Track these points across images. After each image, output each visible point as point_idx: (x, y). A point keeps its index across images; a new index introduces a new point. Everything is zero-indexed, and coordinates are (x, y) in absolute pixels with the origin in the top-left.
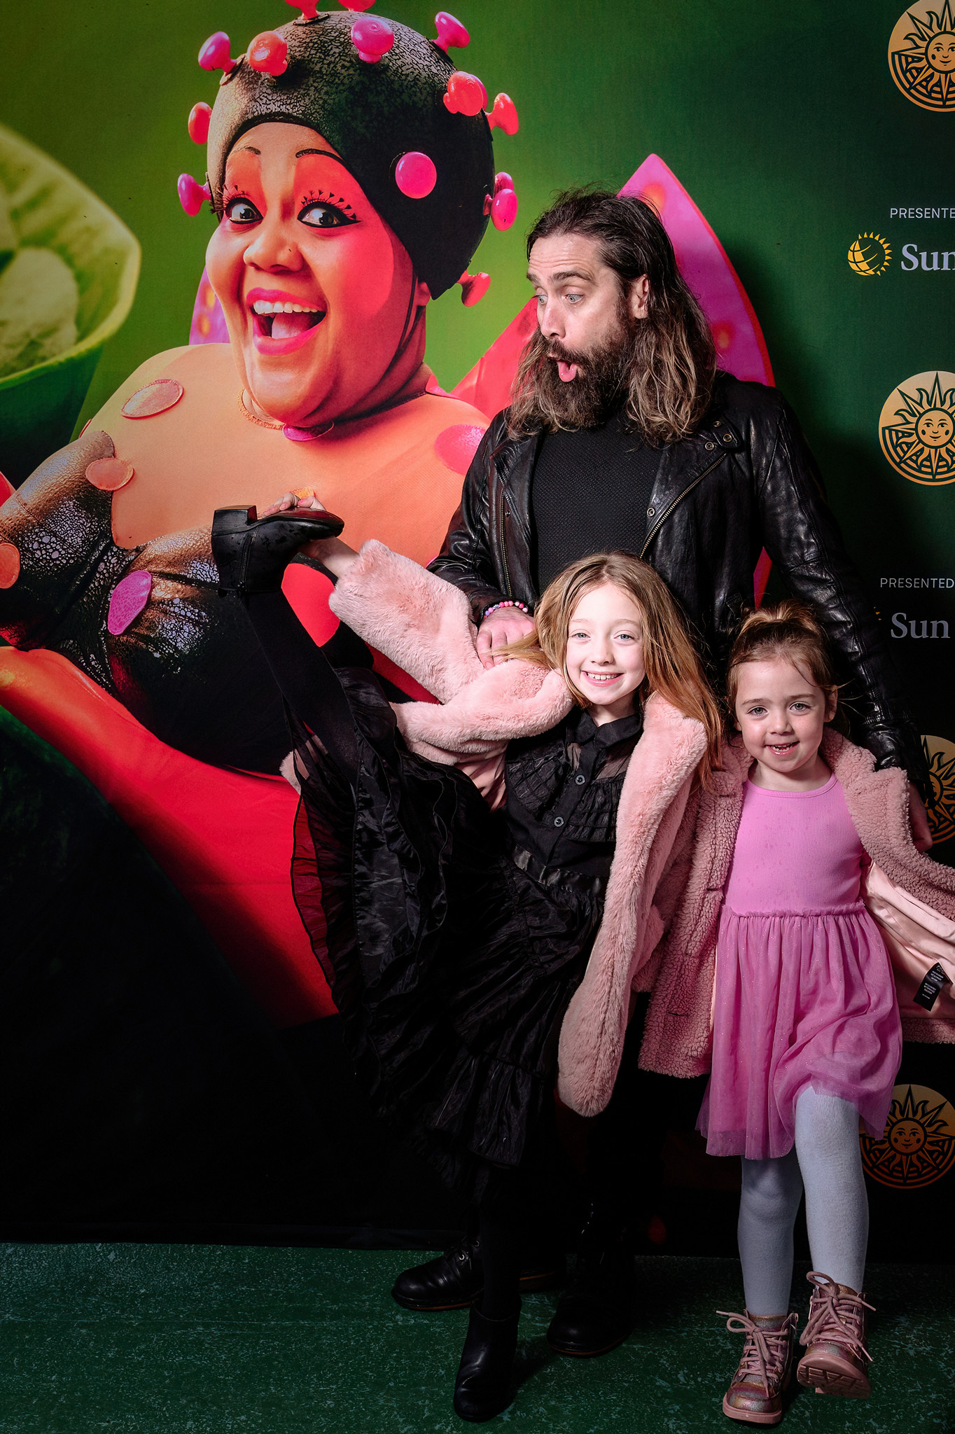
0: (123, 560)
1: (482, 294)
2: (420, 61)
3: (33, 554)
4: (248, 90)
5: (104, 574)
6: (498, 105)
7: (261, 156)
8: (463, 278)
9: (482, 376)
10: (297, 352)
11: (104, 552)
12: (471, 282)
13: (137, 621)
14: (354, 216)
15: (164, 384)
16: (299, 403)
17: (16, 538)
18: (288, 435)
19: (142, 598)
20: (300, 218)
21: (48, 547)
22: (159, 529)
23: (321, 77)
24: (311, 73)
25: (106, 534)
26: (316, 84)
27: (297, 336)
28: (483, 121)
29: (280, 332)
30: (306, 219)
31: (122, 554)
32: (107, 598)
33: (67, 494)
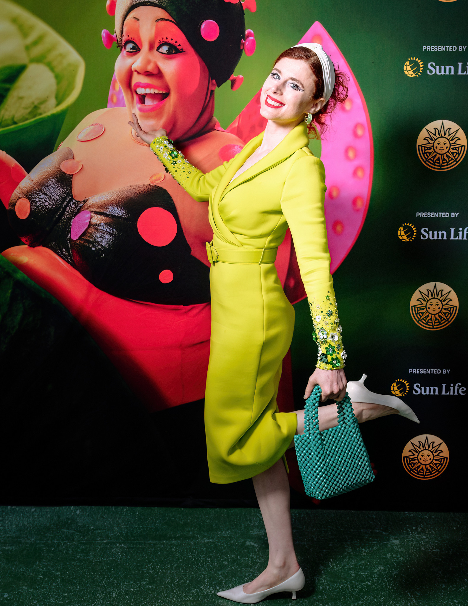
0: (78, 206)
1: (240, 85)
3: (36, 203)
5: (69, 212)
7: (140, 22)
8: (231, 78)
9: (240, 122)
10: (155, 112)
11: (69, 202)
12: (235, 80)
13: (84, 234)
14: (182, 49)
15: (96, 126)
17: (28, 196)
19: (87, 223)
20: (158, 50)
21: (43, 200)
22: (94, 192)
25: (69, 194)
27: (157, 104)
28: (240, 6)
29: (148, 102)
30: (160, 50)
31: (77, 203)
32: (70, 223)
33: (52, 176)
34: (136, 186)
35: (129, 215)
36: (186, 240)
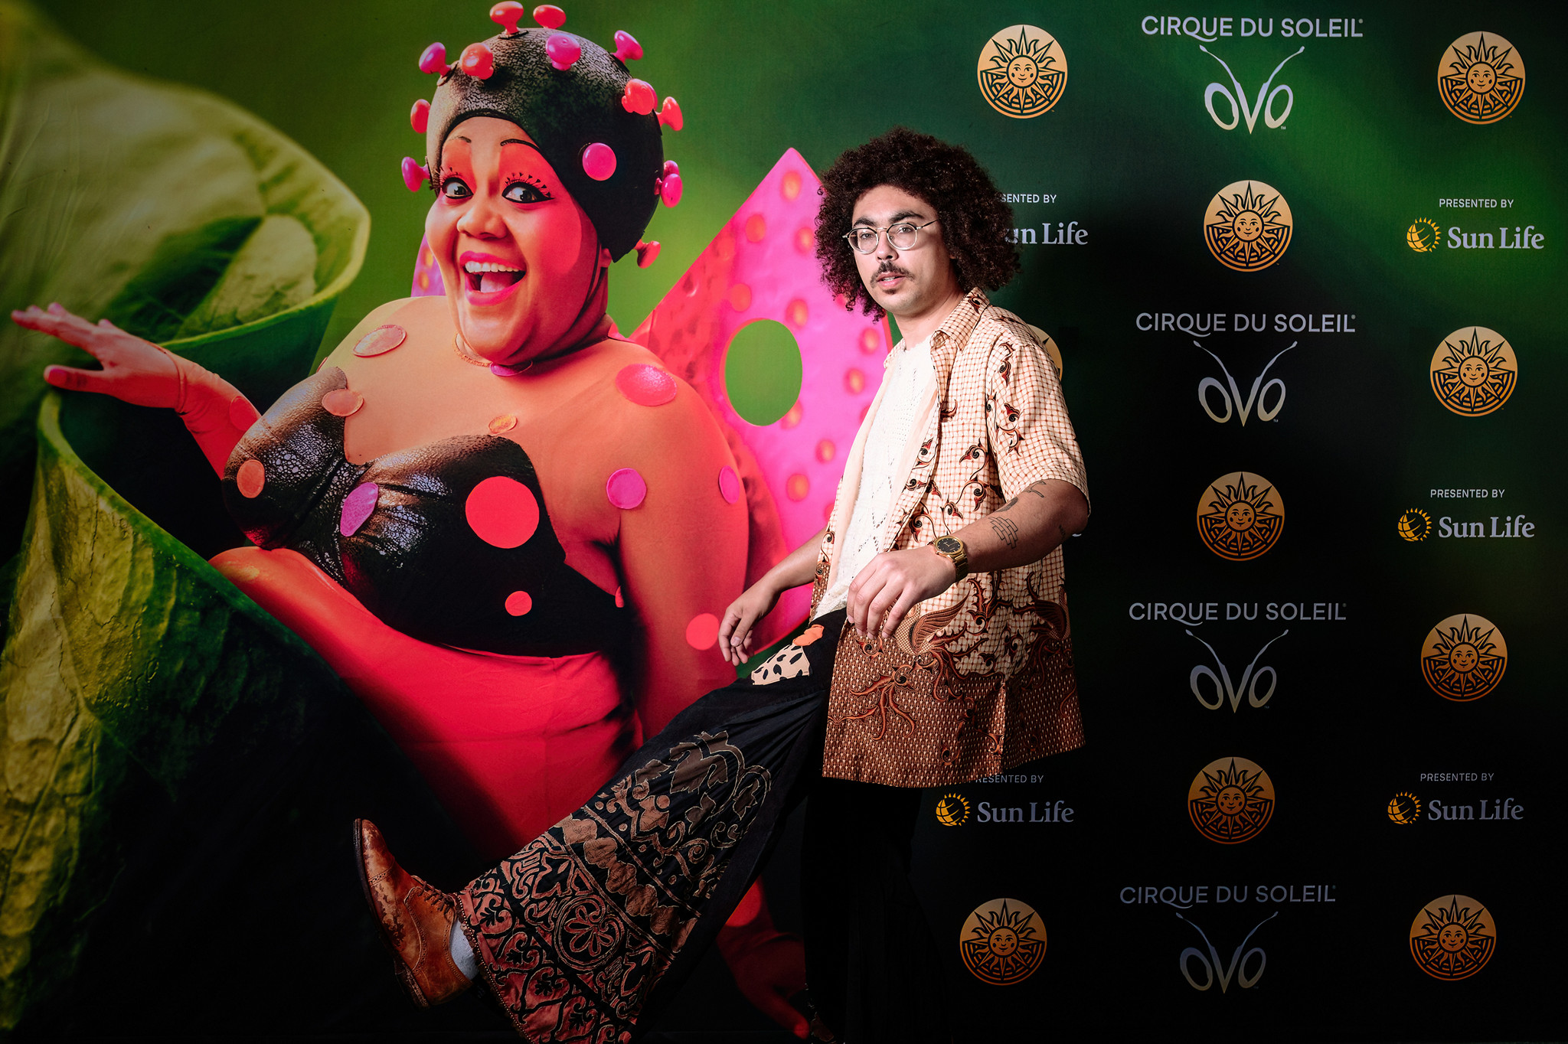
0: (354, 474)
1: (653, 259)
2: (602, 70)
3: (276, 469)
4: (461, 90)
5: (337, 486)
6: (666, 107)
7: (472, 145)
8: (638, 245)
9: (654, 324)
10: (500, 305)
11: (338, 468)
12: (645, 249)
13: (366, 525)
14: (549, 194)
15: (390, 329)
16: (504, 345)
17: (261, 456)
18: (494, 371)
19: (370, 506)
20: (504, 195)
21: (289, 463)
22: (385, 449)
23: (520, 81)
24: (513, 77)
25: (339, 452)
26: (517, 87)
27: (502, 291)
28: (653, 120)
29: (488, 288)
30: (509, 195)
31: (353, 469)
32: (340, 506)
33: (306, 419)
34: (464, 437)
35: (450, 492)
36: (555, 536)
